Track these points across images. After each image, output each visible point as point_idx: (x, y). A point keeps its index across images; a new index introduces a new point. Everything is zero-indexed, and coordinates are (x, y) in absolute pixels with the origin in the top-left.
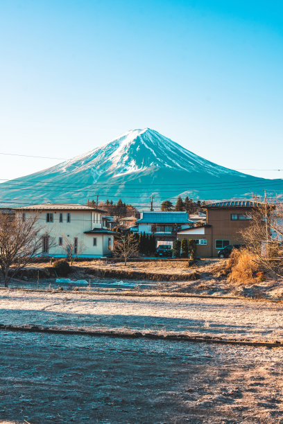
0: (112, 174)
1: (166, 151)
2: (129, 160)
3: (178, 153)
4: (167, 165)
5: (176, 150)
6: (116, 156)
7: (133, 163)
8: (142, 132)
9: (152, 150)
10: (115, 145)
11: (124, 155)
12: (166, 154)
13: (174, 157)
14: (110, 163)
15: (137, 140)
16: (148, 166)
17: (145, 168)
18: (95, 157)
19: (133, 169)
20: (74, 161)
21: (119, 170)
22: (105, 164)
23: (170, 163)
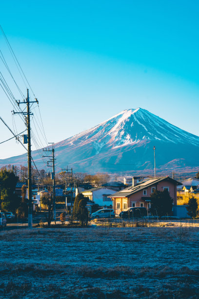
0: (112, 146)
1: (156, 127)
2: (125, 135)
3: (165, 128)
4: (156, 138)
5: (164, 126)
6: (115, 131)
7: (128, 137)
8: (135, 111)
9: (143, 126)
10: (113, 122)
11: (120, 131)
12: (155, 129)
13: (162, 131)
14: (109, 137)
15: (131, 118)
16: (141, 139)
17: (138, 141)
18: (96, 132)
19: (128, 141)
20: (80, 135)
21: (117, 143)
22: (105, 138)
23: (159, 136)
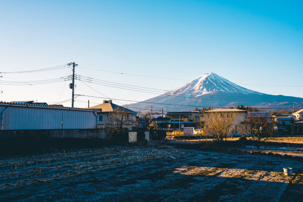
0: (195, 96)
1: (221, 83)
2: (203, 88)
3: (227, 84)
5: (226, 83)
6: (197, 86)
7: (205, 89)
8: (209, 75)
9: (214, 83)
10: (196, 81)
11: (200, 86)
12: (221, 85)
13: (225, 86)
14: (194, 90)
15: (207, 79)
16: (212, 91)
17: (211, 92)
18: (186, 87)
19: (205, 92)
20: (177, 90)
21: (198, 94)
22: (192, 91)
23: (223, 89)
